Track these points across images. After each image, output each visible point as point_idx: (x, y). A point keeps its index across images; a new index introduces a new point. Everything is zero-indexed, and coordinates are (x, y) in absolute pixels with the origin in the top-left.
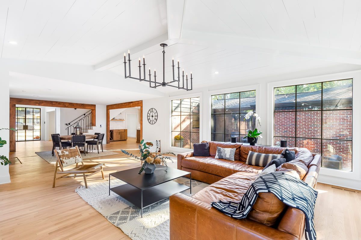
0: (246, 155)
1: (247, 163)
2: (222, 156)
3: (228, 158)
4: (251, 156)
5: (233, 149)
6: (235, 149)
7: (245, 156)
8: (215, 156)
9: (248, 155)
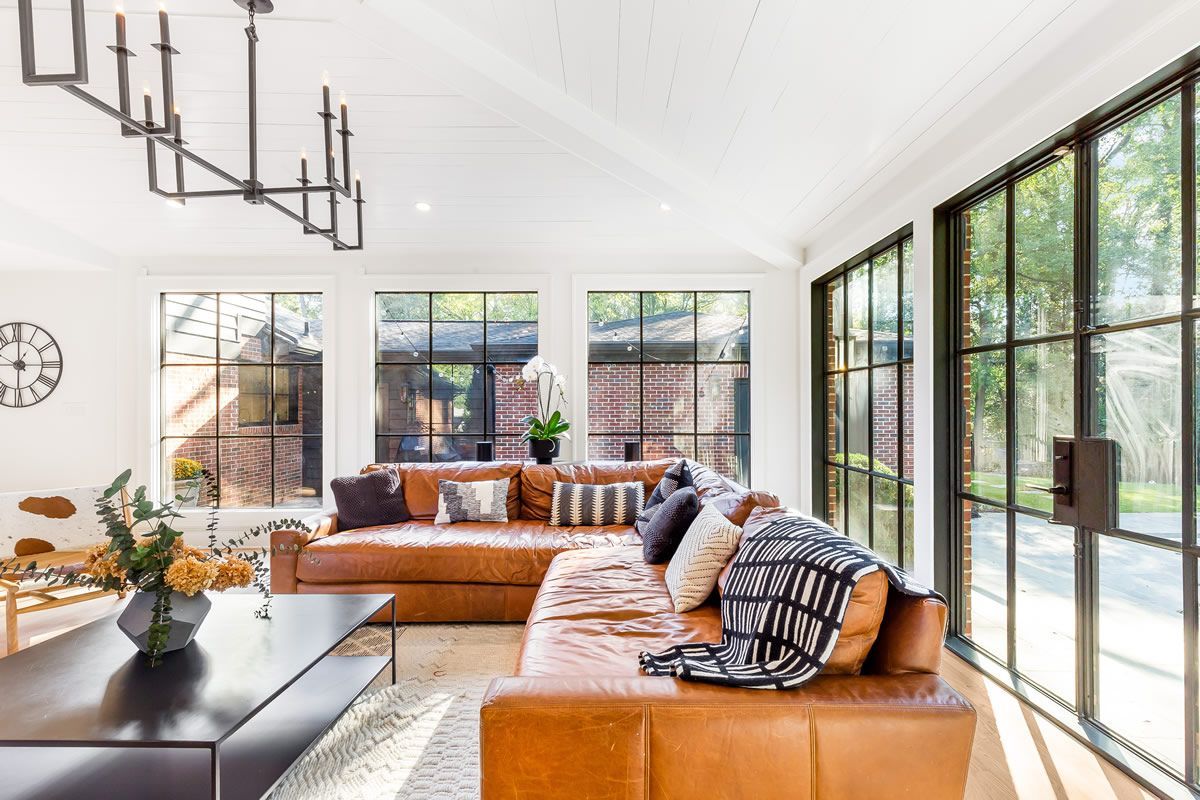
0: (541, 496)
1: (555, 520)
2: (465, 513)
3: (486, 516)
4: (566, 496)
5: (501, 481)
6: (507, 480)
7: (541, 500)
8: (435, 515)
9: (551, 496)
